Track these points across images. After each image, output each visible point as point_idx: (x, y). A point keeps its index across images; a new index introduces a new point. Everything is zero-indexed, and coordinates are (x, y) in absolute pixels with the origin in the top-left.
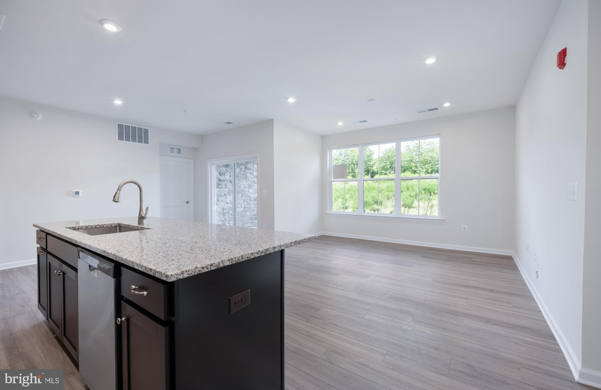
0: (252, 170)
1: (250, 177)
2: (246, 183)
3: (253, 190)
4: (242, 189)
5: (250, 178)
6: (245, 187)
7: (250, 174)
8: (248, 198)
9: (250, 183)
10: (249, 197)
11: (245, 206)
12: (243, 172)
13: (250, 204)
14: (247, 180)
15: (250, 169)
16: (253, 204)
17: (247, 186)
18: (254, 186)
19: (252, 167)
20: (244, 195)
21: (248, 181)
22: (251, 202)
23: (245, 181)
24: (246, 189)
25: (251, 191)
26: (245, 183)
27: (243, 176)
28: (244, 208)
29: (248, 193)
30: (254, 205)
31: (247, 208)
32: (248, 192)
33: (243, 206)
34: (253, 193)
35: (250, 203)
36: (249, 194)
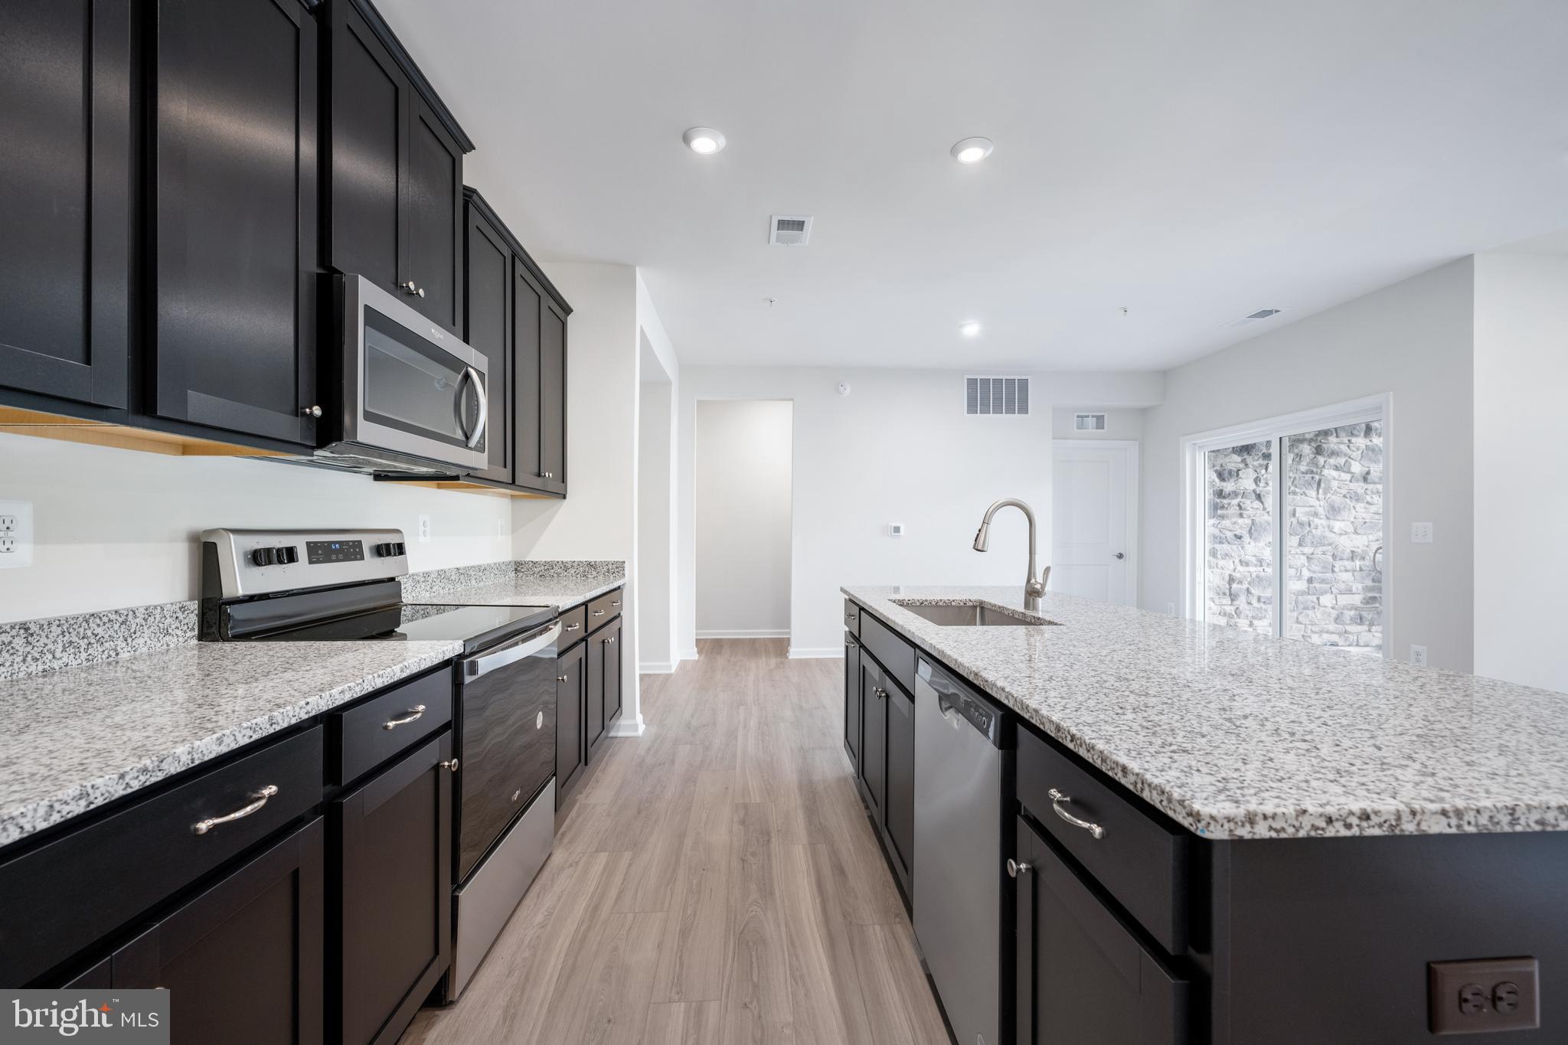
0: (1346, 455)
1: (1335, 479)
2: (1318, 499)
3: (1349, 524)
4: (1304, 519)
5: (1335, 484)
6: (1316, 514)
7: (1337, 468)
8: (1325, 548)
9: (1337, 500)
10: (1330, 545)
11: (1314, 576)
12: (1308, 465)
13: (1336, 569)
14: (1320, 491)
15: (1333, 454)
16: (1346, 571)
17: (1321, 511)
18: (1354, 507)
19: (1344, 448)
20: (1308, 539)
21: (1325, 493)
22: (1338, 564)
23: (1313, 493)
24: (1317, 521)
25: (1338, 526)
26: (1313, 502)
27: (1308, 477)
28: (1310, 580)
29: (1328, 534)
30: (1350, 574)
31: (1323, 581)
32: (1326, 529)
33: (1306, 574)
34: (1346, 533)
35: (1333, 566)
36: (1333, 535)
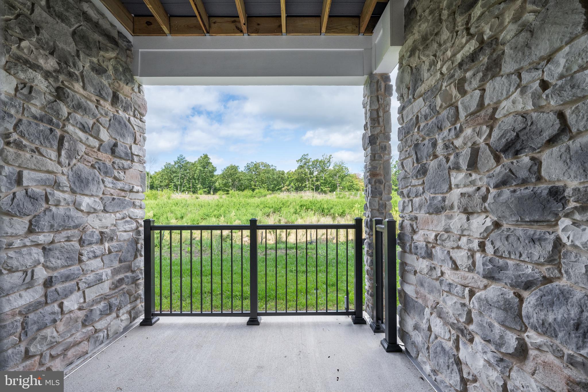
0: (94, 115)
1: (81, 141)
2: (59, 163)
3: (97, 200)
4: (39, 190)
5: (82, 148)
6: (57, 185)
7: (83, 128)
8: (70, 233)
9: (84, 168)
10: (76, 227)
11: (55, 274)
12: (43, 108)
13: (84, 258)
14: (63, 153)
15: (79, 107)
16: (95, 257)
17: (63, 180)
18: (103, 182)
19: (92, 106)
20: (45, 222)
21: (70, 157)
22: (86, 251)
23: (53, 155)
24: (58, 194)
25: (86, 202)
26: (52, 166)
27: (44, 127)
28: (48, 283)
29: (73, 213)
30: (99, 259)
31: (67, 278)
32: (71, 207)
33: (41, 274)
34: (95, 211)
35: (81, 254)
36: (80, 214)
